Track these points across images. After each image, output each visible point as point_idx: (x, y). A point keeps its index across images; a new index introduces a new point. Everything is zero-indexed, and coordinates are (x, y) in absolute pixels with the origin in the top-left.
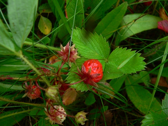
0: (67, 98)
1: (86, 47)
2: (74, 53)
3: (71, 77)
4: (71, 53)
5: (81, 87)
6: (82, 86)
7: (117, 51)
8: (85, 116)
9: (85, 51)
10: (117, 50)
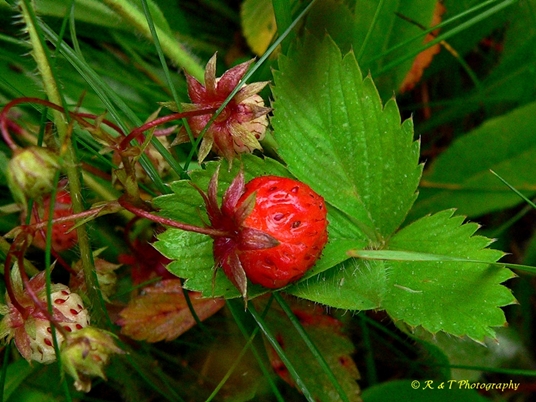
0: (150, 313)
1: (322, 136)
2: (242, 116)
3: (182, 207)
4: (234, 109)
5: (195, 270)
6: (201, 269)
7: (439, 221)
8: (104, 358)
9: (311, 148)
10: (441, 217)
